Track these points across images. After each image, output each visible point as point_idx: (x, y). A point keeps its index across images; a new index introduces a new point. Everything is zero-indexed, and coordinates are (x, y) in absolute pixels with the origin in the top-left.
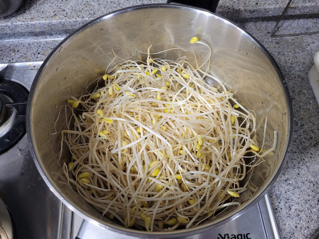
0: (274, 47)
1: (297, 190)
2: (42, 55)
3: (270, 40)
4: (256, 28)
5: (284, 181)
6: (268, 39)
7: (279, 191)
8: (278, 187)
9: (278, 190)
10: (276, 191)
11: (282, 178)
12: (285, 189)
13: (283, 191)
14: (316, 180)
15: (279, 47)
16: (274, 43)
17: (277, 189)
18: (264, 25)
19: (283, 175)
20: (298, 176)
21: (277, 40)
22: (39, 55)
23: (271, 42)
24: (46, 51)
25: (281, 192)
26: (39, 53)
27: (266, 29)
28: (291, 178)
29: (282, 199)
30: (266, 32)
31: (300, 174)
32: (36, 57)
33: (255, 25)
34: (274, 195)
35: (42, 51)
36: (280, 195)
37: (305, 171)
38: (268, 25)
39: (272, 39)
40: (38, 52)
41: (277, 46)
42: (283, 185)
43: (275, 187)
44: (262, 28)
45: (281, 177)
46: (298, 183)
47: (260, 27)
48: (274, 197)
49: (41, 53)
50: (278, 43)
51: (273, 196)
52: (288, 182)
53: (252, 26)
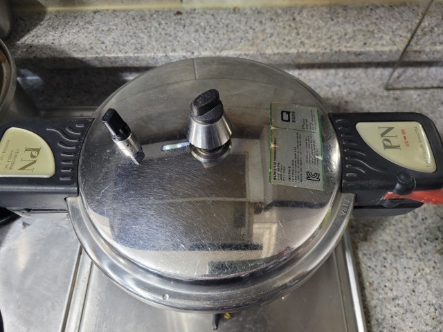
0: (391, 104)
1: (408, 315)
3: (385, 94)
14: (440, 302)
15: (398, 105)
16: (391, 99)
18: (378, 73)
20: (412, 294)
21: (396, 96)
27: (381, 79)
28: (401, 297)
31: (416, 290)
33: (365, 73)
37: (424, 286)
38: (384, 73)
41: (396, 103)
46: (410, 305)
50: (397, 99)
52: (397, 302)
53: (360, 73)
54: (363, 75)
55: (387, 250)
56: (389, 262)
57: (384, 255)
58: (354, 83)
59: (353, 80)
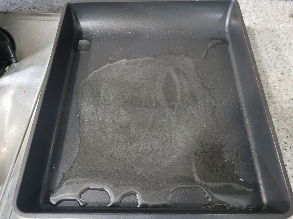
2: (37, 10)
4: (272, 7)
18: (281, 4)
24: (42, 7)
26: (34, 8)
33: (271, 4)
35: (38, 6)
38: (286, 5)
53: (267, 4)
54: (269, 5)
55: (287, 137)
56: (290, 146)
57: (285, 140)
58: (262, 11)
59: (260, 9)
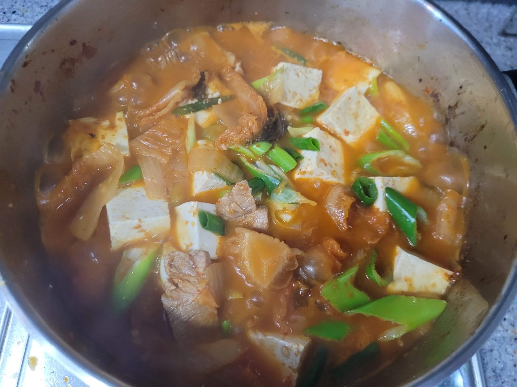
0: (504, 56)
2: (19, 16)
3: (495, 41)
5: (513, 340)
6: (491, 38)
7: (500, 362)
8: (500, 353)
9: (498, 360)
10: (493, 360)
11: (509, 331)
12: (514, 358)
13: (509, 363)
15: (512, 57)
16: (502, 47)
17: (496, 357)
19: (511, 327)
21: (509, 45)
22: (14, 15)
23: (498, 45)
24: (30, 9)
25: (505, 364)
26: (14, 12)
27: (487, 20)
29: (507, 380)
30: (488, 25)
32: (7, 20)
34: (490, 369)
35: (21, 7)
36: (502, 370)
39: (499, 40)
40: (13, 10)
41: (509, 54)
42: (510, 350)
43: (491, 351)
44: (480, 16)
45: (507, 330)
47: (477, 14)
48: (490, 374)
49: (18, 12)
50: (511, 49)
51: (488, 371)
